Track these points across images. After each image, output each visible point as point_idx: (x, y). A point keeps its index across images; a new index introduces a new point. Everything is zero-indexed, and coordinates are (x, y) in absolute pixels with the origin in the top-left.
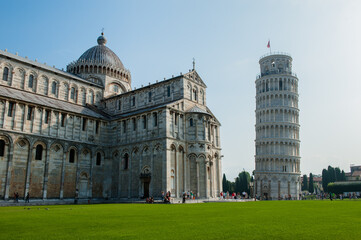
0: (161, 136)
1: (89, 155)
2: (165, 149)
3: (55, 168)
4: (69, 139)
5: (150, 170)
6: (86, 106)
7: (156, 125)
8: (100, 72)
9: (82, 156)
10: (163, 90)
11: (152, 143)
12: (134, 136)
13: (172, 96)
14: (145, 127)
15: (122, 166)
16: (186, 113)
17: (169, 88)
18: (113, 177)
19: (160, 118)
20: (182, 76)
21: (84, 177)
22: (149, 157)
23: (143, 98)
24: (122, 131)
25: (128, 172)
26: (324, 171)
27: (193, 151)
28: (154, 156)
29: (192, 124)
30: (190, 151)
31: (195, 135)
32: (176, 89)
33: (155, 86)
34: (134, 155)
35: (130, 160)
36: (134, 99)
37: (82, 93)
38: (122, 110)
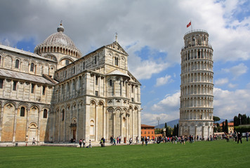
0: (83, 94)
1: (37, 110)
2: (85, 104)
3: (8, 120)
4: (20, 99)
5: (77, 121)
7: (81, 86)
8: (55, 51)
9: (31, 111)
10: (92, 59)
11: (78, 100)
12: (68, 96)
13: (98, 63)
14: (74, 88)
15: (60, 118)
16: (106, 76)
17: (96, 57)
19: (83, 80)
20: (104, 47)
21: (33, 127)
22: (76, 111)
23: (80, 67)
24: (61, 92)
26: (235, 118)
27: (111, 105)
28: (79, 110)
29: (111, 84)
30: (109, 105)
31: (113, 92)
32: (100, 57)
33: (87, 57)
34: (67, 110)
35: (65, 113)
36: (74, 68)
37: (40, 67)
38: (67, 78)
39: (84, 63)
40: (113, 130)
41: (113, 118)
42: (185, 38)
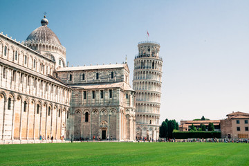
0: (115, 104)
2: (118, 112)
4: (59, 102)
5: (107, 124)
6: (49, 76)
7: (111, 97)
8: (50, 50)
9: (63, 113)
11: (109, 108)
12: (93, 102)
13: (115, 79)
14: (102, 97)
15: (83, 120)
16: (125, 91)
18: (75, 127)
19: (114, 94)
20: (123, 68)
21: (63, 126)
22: (106, 116)
23: (91, 76)
24: (83, 97)
26: (163, 122)
27: (128, 113)
29: (127, 97)
30: (126, 113)
31: (129, 104)
32: (118, 75)
33: (101, 70)
34: (93, 113)
35: (90, 117)
36: (84, 75)
37: (45, 67)
38: (73, 81)
39: (97, 74)
40: (129, 132)
41: (129, 123)
42: (141, 46)
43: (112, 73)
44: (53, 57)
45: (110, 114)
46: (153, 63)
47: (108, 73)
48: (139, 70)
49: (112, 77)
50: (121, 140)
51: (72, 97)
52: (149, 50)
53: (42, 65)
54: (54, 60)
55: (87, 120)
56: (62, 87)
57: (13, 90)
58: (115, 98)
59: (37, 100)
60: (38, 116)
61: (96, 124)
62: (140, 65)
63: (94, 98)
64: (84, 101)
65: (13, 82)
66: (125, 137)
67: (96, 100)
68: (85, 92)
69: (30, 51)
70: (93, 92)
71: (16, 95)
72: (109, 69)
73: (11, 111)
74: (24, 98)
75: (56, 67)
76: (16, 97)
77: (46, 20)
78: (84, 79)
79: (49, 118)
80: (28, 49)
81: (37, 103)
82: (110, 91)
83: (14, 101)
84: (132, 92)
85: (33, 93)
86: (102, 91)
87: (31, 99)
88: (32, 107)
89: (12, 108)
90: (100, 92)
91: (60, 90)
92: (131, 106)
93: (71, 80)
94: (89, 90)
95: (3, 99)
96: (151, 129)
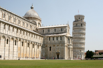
0: (63, 43)
1: (41, 46)
2: (64, 46)
4: (38, 42)
5: (59, 52)
6: (34, 31)
7: (61, 40)
8: (34, 19)
11: (60, 45)
12: (53, 42)
13: (63, 31)
14: (57, 40)
15: (49, 50)
16: (67, 37)
18: (45, 53)
19: (62, 38)
20: (66, 26)
21: (40, 53)
22: (59, 48)
23: (52, 30)
24: (49, 40)
25: (51, 52)
26: (87, 51)
27: (69, 47)
28: (61, 48)
29: (69, 39)
32: (64, 30)
33: (57, 27)
34: (53, 47)
35: (52, 48)
36: (49, 30)
37: (32, 27)
38: (44, 33)
39: (55, 29)
40: (70, 55)
41: (70, 51)
42: (76, 17)
43: (62, 29)
44: (36, 22)
45: (61, 47)
46: (81, 24)
47: (60, 29)
48: (75, 27)
49: (62, 31)
50: (66, 59)
51: (44, 40)
52: (79, 18)
53: (31, 26)
54: (36, 24)
55: (50, 50)
56: (39, 35)
57: (17, 37)
58: (63, 40)
59: (28, 41)
60: (28, 48)
61: (54, 52)
62: (75, 25)
63: (53, 40)
64: (49, 42)
65: (17, 33)
66: (68, 58)
67: (54, 41)
68: (49, 37)
69: (25, 20)
70: (53, 37)
71: (18, 39)
72: (60, 27)
73: (17, 46)
74: (22, 40)
75: (37, 27)
76: (19, 40)
77: (33, 6)
78: (49, 32)
79: (33, 49)
80: (24, 19)
81: (28, 42)
82: (61, 37)
83: (17, 42)
84: (71, 37)
85: (26, 38)
86: (57, 37)
87: (25, 40)
88: (25, 44)
89: (17, 44)
90: (56, 37)
91: (38, 37)
92: (71, 44)
93: (43, 32)
94: (51, 36)
95: (13, 41)
96: (81, 54)
